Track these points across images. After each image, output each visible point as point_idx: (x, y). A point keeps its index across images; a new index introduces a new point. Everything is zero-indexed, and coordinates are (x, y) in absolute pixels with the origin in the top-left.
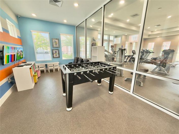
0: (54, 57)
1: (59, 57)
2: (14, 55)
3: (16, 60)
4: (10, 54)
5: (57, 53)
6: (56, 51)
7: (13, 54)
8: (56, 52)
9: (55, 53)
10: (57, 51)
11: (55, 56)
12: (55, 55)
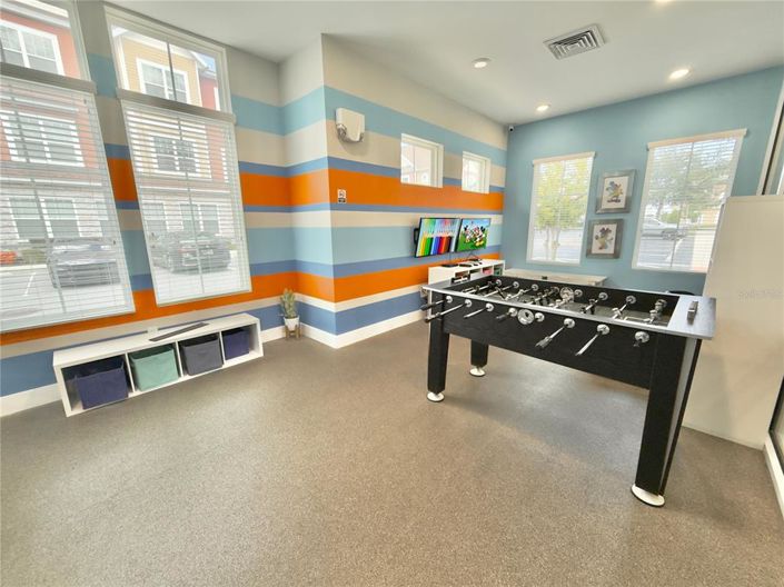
0: (593, 252)
1: (616, 255)
2: (450, 239)
3: (453, 249)
4: (436, 235)
5: (612, 235)
6: (606, 227)
7: (445, 235)
8: (605, 232)
9: (599, 234)
10: (613, 228)
11: (595, 249)
12: (600, 245)
